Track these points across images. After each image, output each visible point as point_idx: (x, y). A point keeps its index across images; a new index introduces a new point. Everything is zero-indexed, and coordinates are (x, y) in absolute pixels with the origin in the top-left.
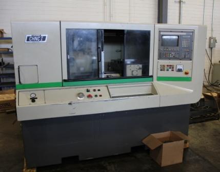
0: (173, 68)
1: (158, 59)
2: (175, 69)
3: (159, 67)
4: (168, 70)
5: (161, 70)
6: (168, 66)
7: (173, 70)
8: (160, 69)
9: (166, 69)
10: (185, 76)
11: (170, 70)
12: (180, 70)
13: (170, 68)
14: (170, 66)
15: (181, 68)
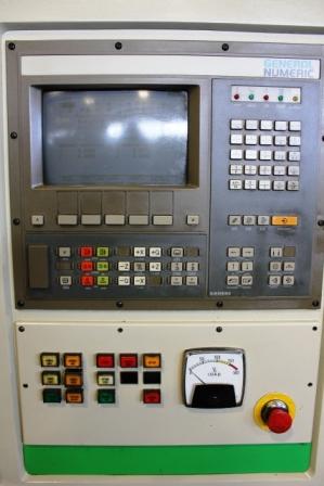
0: (153, 378)
1: (20, 305)
2: (168, 384)
3: (31, 372)
4: (106, 396)
5: (50, 396)
6: (104, 360)
7: (152, 397)
8: (37, 388)
9: (91, 387)
10: (265, 436)
11: (129, 394)
12: (214, 397)
13: (129, 378)
14: (129, 360)
15: (226, 377)
